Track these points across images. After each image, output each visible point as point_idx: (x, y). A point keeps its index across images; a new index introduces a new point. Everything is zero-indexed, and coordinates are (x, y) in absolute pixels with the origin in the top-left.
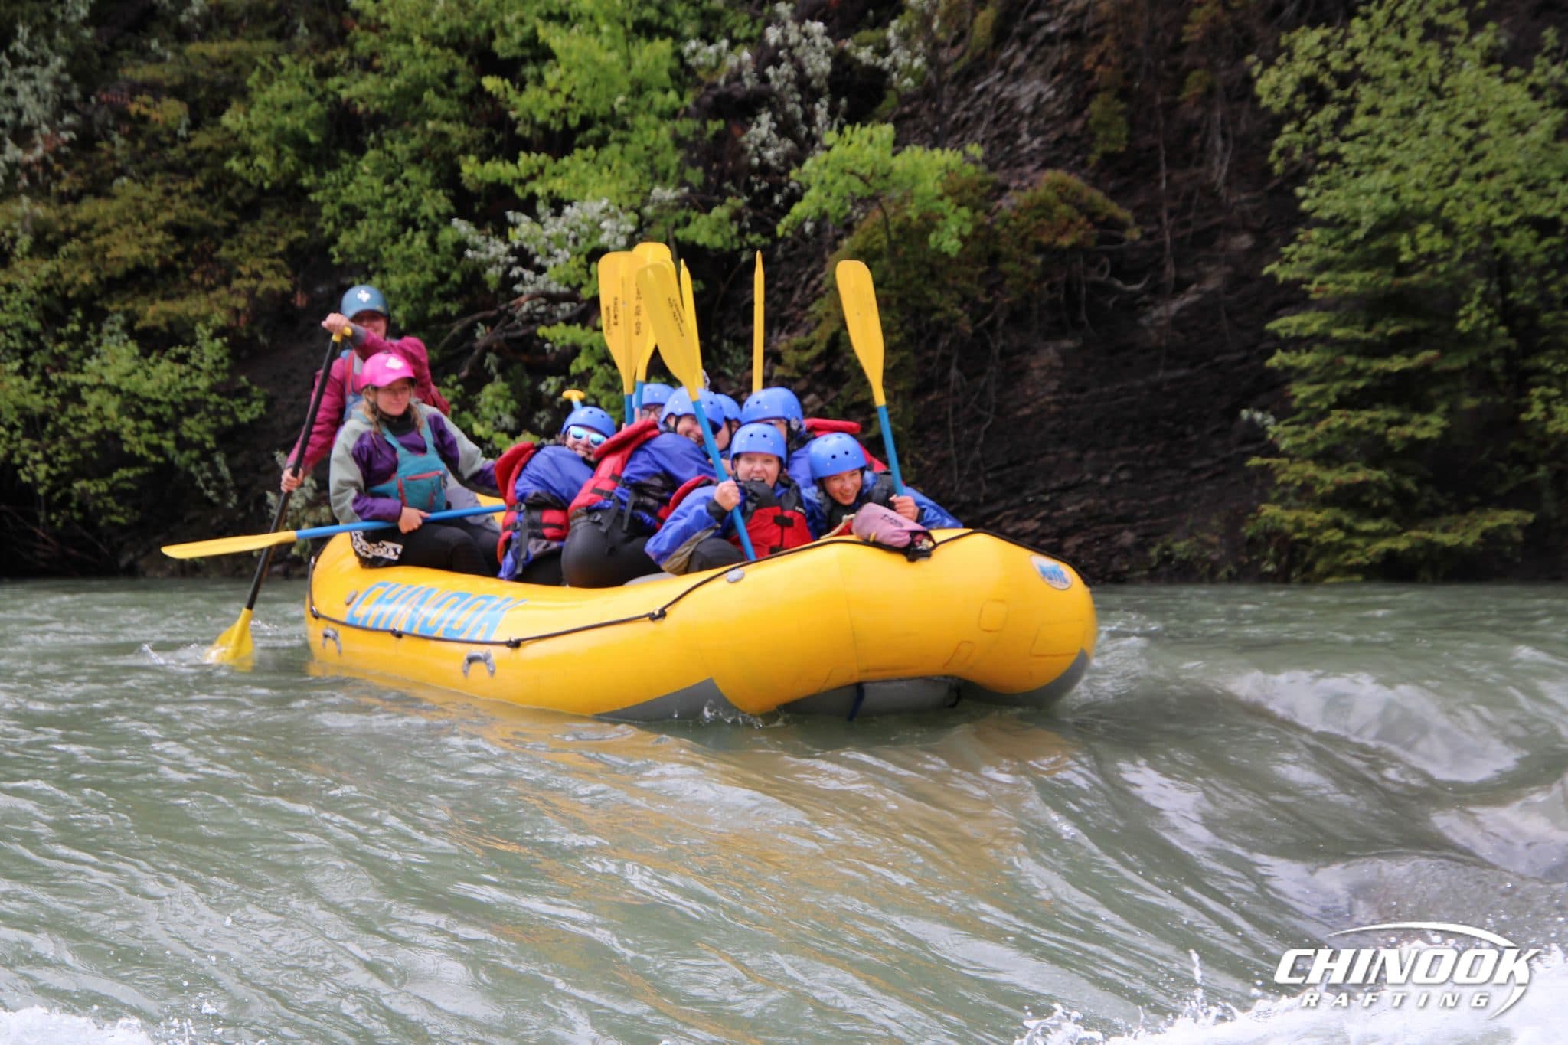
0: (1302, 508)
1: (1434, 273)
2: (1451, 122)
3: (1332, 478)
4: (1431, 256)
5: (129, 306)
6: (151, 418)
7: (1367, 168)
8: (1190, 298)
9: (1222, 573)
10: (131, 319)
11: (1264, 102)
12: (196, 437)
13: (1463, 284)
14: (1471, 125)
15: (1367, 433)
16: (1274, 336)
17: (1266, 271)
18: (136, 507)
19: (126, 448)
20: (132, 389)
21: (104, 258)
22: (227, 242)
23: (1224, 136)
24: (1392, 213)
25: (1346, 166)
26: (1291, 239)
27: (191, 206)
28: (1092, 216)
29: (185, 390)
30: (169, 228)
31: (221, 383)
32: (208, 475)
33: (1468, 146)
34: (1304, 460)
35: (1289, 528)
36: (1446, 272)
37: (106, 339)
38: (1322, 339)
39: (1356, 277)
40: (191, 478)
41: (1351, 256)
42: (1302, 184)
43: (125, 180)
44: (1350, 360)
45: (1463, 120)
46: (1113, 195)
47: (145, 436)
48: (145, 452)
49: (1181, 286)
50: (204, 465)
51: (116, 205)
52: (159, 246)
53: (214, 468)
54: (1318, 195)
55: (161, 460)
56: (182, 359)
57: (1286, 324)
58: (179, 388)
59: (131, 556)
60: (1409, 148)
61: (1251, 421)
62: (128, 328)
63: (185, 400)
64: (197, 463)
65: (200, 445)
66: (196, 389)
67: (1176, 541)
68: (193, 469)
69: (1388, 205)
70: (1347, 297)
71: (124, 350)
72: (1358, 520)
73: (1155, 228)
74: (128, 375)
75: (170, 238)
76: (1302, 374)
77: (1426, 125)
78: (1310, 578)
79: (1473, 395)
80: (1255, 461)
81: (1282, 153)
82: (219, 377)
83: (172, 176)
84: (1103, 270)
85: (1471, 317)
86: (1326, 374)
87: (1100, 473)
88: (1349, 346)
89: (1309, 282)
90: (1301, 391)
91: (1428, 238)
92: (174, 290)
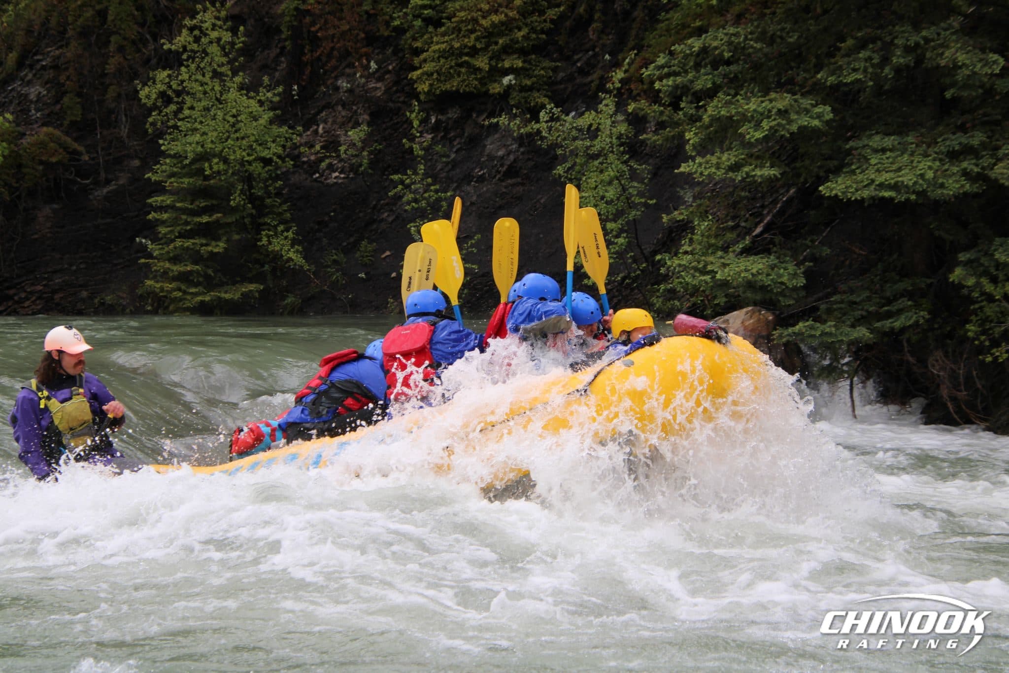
0: (162, 282)
1: (220, 180)
2: (225, 114)
3: (177, 268)
4: (219, 172)
7: (190, 133)
8: (112, 187)
9: (128, 311)
11: (143, 101)
13: (233, 185)
14: (234, 116)
15: (192, 249)
16: (151, 205)
17: (146, 176)
23: (126, 116)
24: (201, 152)
25: (181, 131)
26: (158, 163)
28: (66, 149)
33: (233, 126)
34: (164, 261)
35: (158, 291)
36: (225, 179)
38: (172, 207)
39: (186, 180)
41: (184, 171)
42: (162, 138)
44: (184, 217)
45: (231, 114)
46: (76, 140)
49: (108, 182)
54: (169, 144)
57: (157, 200)
60: (208, 125)
61: (141, 242)
67: (107, 296)
69: (199, 149)
70: (183, 189)
72: (188, 288)
73: (95, 155)
76: (163, 222)
77: (215, 115)
78: (167, 312)
79: (238, 233)
80: (143, 261)
81: (152, 124)
84: (72, 173)
85: (236, 200)
86: (174, 222)
87: (71, 265)
88: (184, 211)
89: (166, 182)
90: (163, 230)
91: (218, 165)
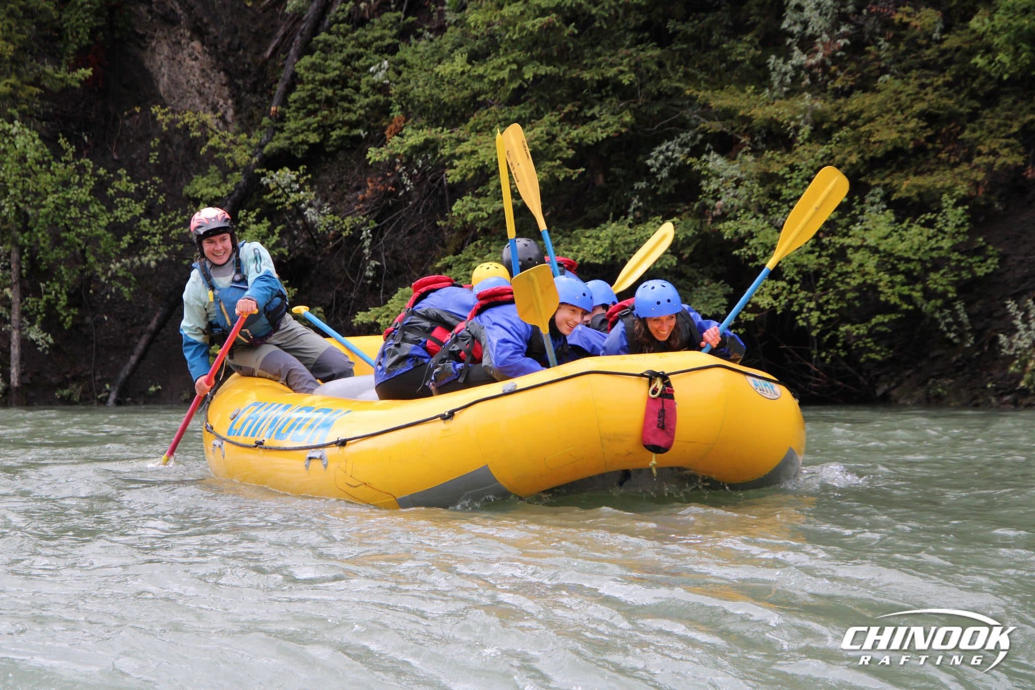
5: (887, 181)
6: (903, 273)
10: (889, 191)
12: (941, 288)
18: (890, 347)
19: (882, 298)
20: (888, 249)
21: (868, 142)
22: (970, 125)
27: (941, 96)
29: (932, 250)
30: (921, 115)
31: (961, 243)
32: (950, 320)
37: (869, 209)
40: (935, 322)
43: (888, 76)
47: (898, 288)
48: (898, 301)
50: (947, 311)
51: (880, 97)
52: (913, 131)
53: (954, 314)
55: (911, 307)
56: (929, 224)
58: (927, 248)
59: (886, 387)
62: (886, 198)
63: (932, 258)
64: (941, 311)
65: (944, 295)
66: (941, 248)
68: (937, 315)
71: (882, 217)
74: (886, 238)
75: (925, 124)
82: (960, 239)
83: (926, 72)
92: (924, 167)
